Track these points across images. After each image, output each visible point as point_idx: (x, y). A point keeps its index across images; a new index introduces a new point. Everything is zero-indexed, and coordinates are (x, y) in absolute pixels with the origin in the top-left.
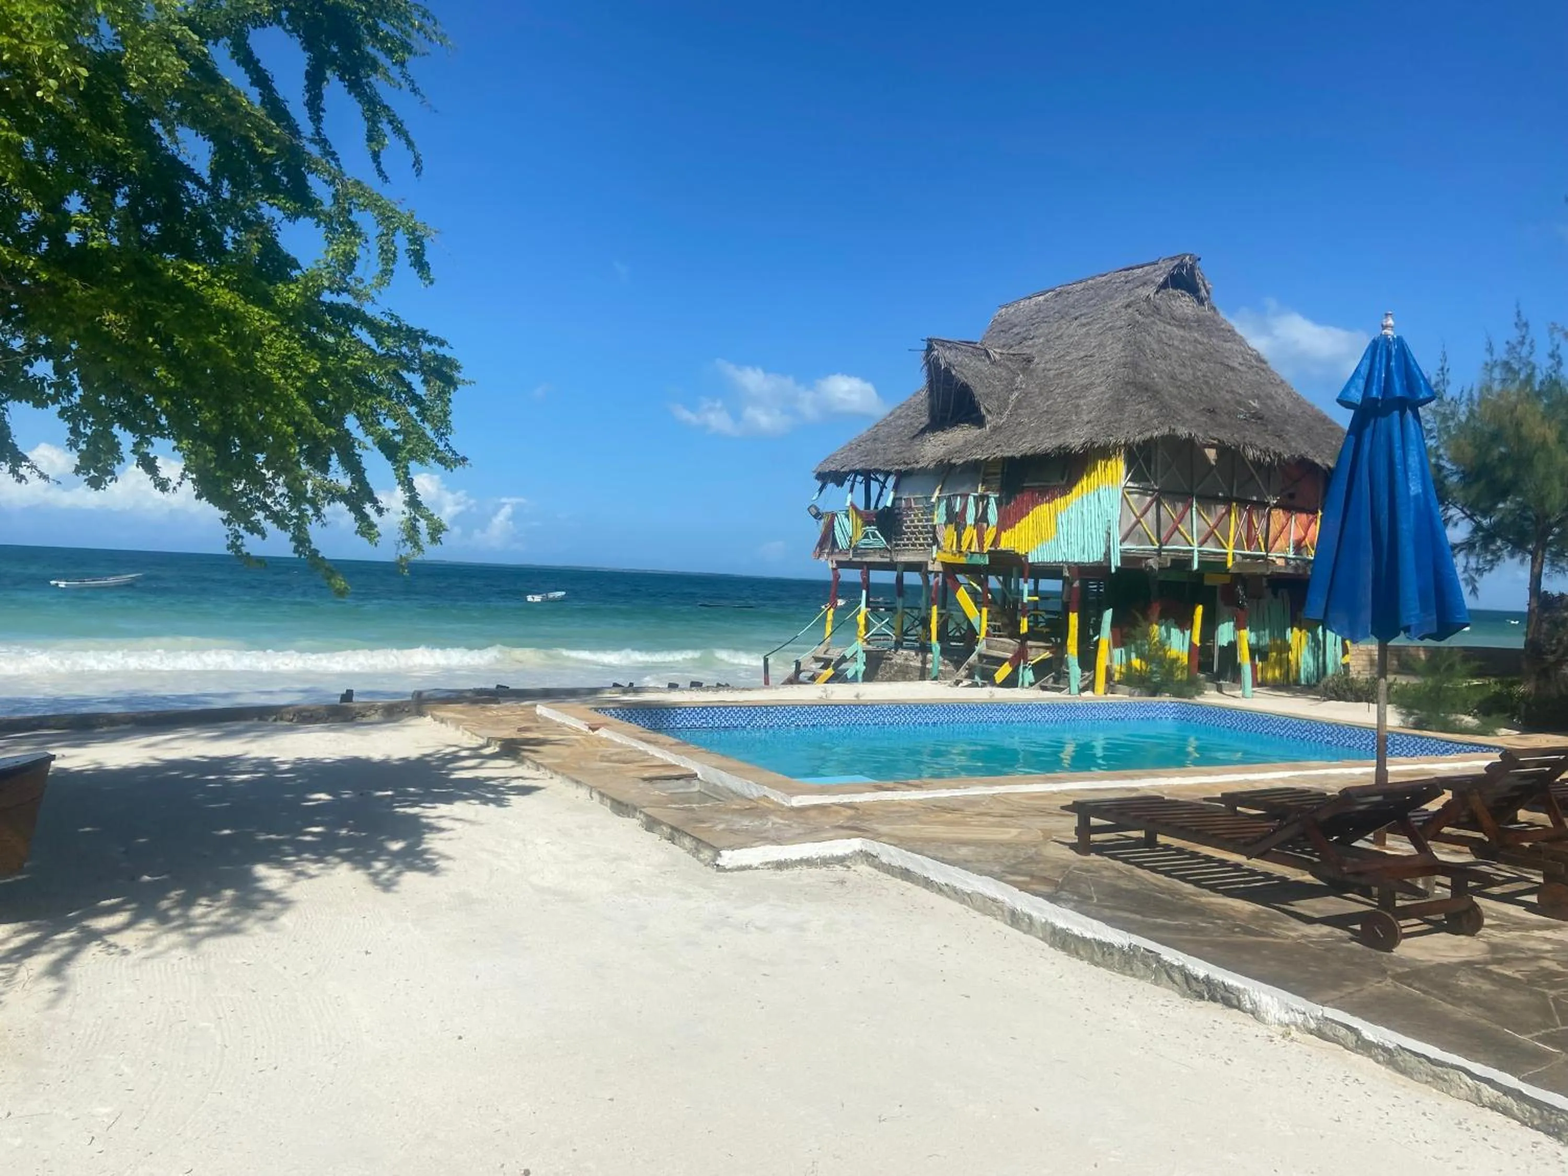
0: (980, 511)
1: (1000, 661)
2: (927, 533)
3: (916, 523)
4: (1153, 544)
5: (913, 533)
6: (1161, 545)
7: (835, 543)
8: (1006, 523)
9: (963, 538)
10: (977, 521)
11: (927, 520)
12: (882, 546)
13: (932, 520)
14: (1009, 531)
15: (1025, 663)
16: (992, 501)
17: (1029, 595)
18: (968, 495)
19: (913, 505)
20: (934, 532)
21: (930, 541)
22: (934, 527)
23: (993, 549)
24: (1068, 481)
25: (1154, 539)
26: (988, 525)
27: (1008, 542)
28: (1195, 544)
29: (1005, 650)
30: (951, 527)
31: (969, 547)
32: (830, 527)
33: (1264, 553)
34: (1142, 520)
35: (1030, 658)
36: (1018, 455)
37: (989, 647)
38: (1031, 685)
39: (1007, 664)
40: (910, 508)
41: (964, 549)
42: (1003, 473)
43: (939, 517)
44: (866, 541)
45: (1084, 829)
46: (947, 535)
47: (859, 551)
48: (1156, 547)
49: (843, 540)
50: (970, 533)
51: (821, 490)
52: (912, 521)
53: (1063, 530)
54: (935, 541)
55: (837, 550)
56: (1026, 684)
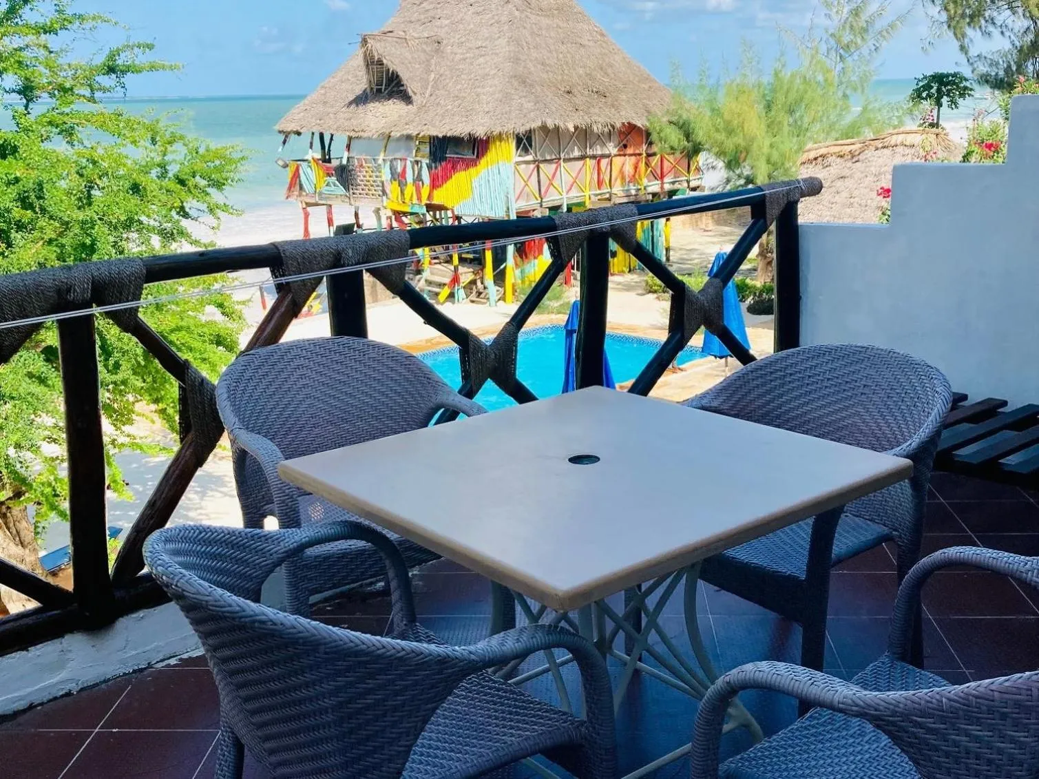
0: (416, 173)
1: (441, 285)
2: (378, 186)
3: (368, 178)
4: (537, 199)
5: (365, 185)
6: (542, 199)
7: (301, 188)
8: (435, 183)
9: (406, 192)
10: (414, 181)
11: (377, 177)
12: (342, 193)
13: (381, 177)
14: (439, 190)
15: (458, 285)
16: (424, 166)
18: (406, 159)
19: (364, 164)
20: (383, 186)
21: (381, 193)
22: (383, 183)
23: (428, 202)
24: (477, 157)
25: (537, 196)
26: (423, 184)
27: (439, 197)
28: (564, 194)
29: (444, 276)
30: (396, 184)
31: (411, 200)
32: (296, 175)
33: (609, 190)
34: (529, 183)
35: (461, 281)
36: (440, 135)
37: (432, 273)
39: (446, 287)
40: (361, 166)
41: (407, 200)
42: (431, 146)
43: (386, 175)
44: (328, 188)
46: (393, 189)
47: (323, 196)
48: (539, 201)
49: (309, 187)
50: (410, 189)
51: (284, 142)
52: (364, 176)
53: (476, 192)
54: (384, 192)
55: (304, 193)
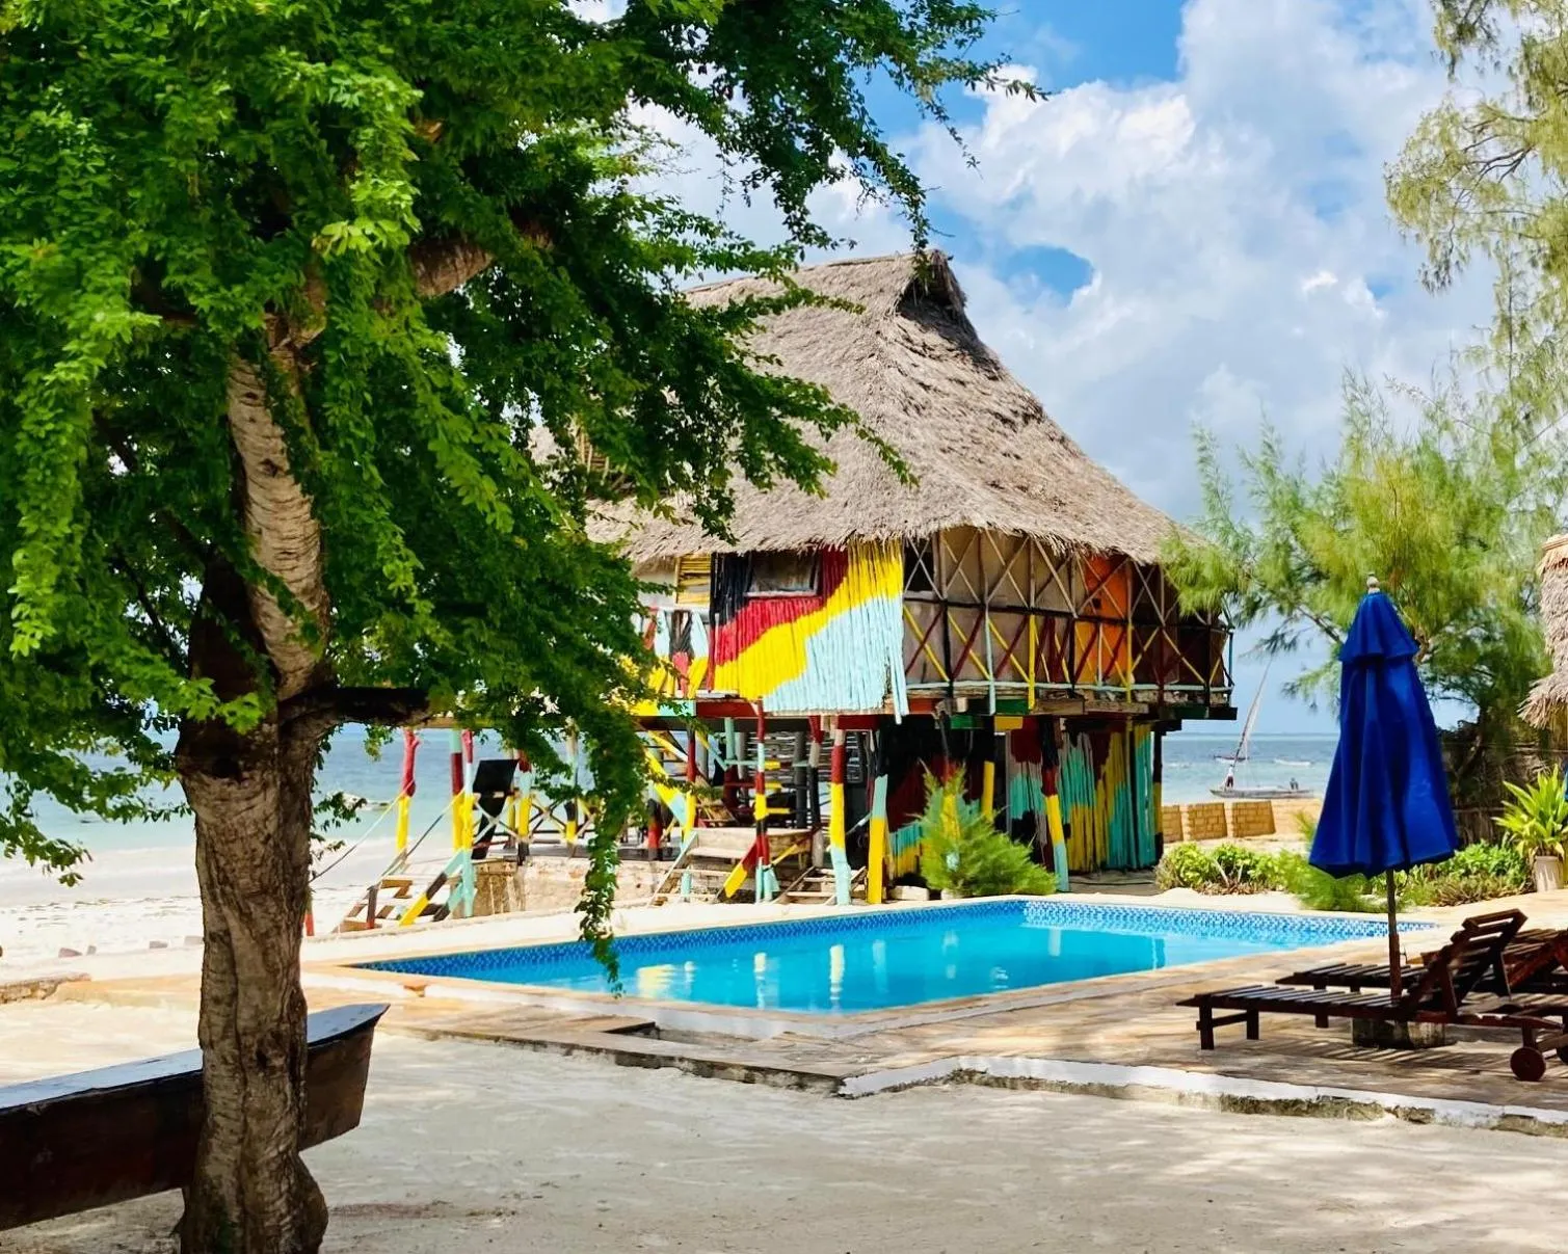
0: (678, 636)
4: (943, 681)
8: (722, 652)
10: (672, 653)
14: (729, 665)
15: (765, 863)
16: (698, 618)
17: (766, 759)
23: (702, 694)
24: (820, 593)
26: (691, 657)
27: (729, 681)
29: (732, 846)
34: (926, 646)
35: (772, 855)
38: (775, 896)
39: (739, 867)
42: (712, 575)
45: (1206, 1025)
48: (946, 685)
56: (768, 895)
